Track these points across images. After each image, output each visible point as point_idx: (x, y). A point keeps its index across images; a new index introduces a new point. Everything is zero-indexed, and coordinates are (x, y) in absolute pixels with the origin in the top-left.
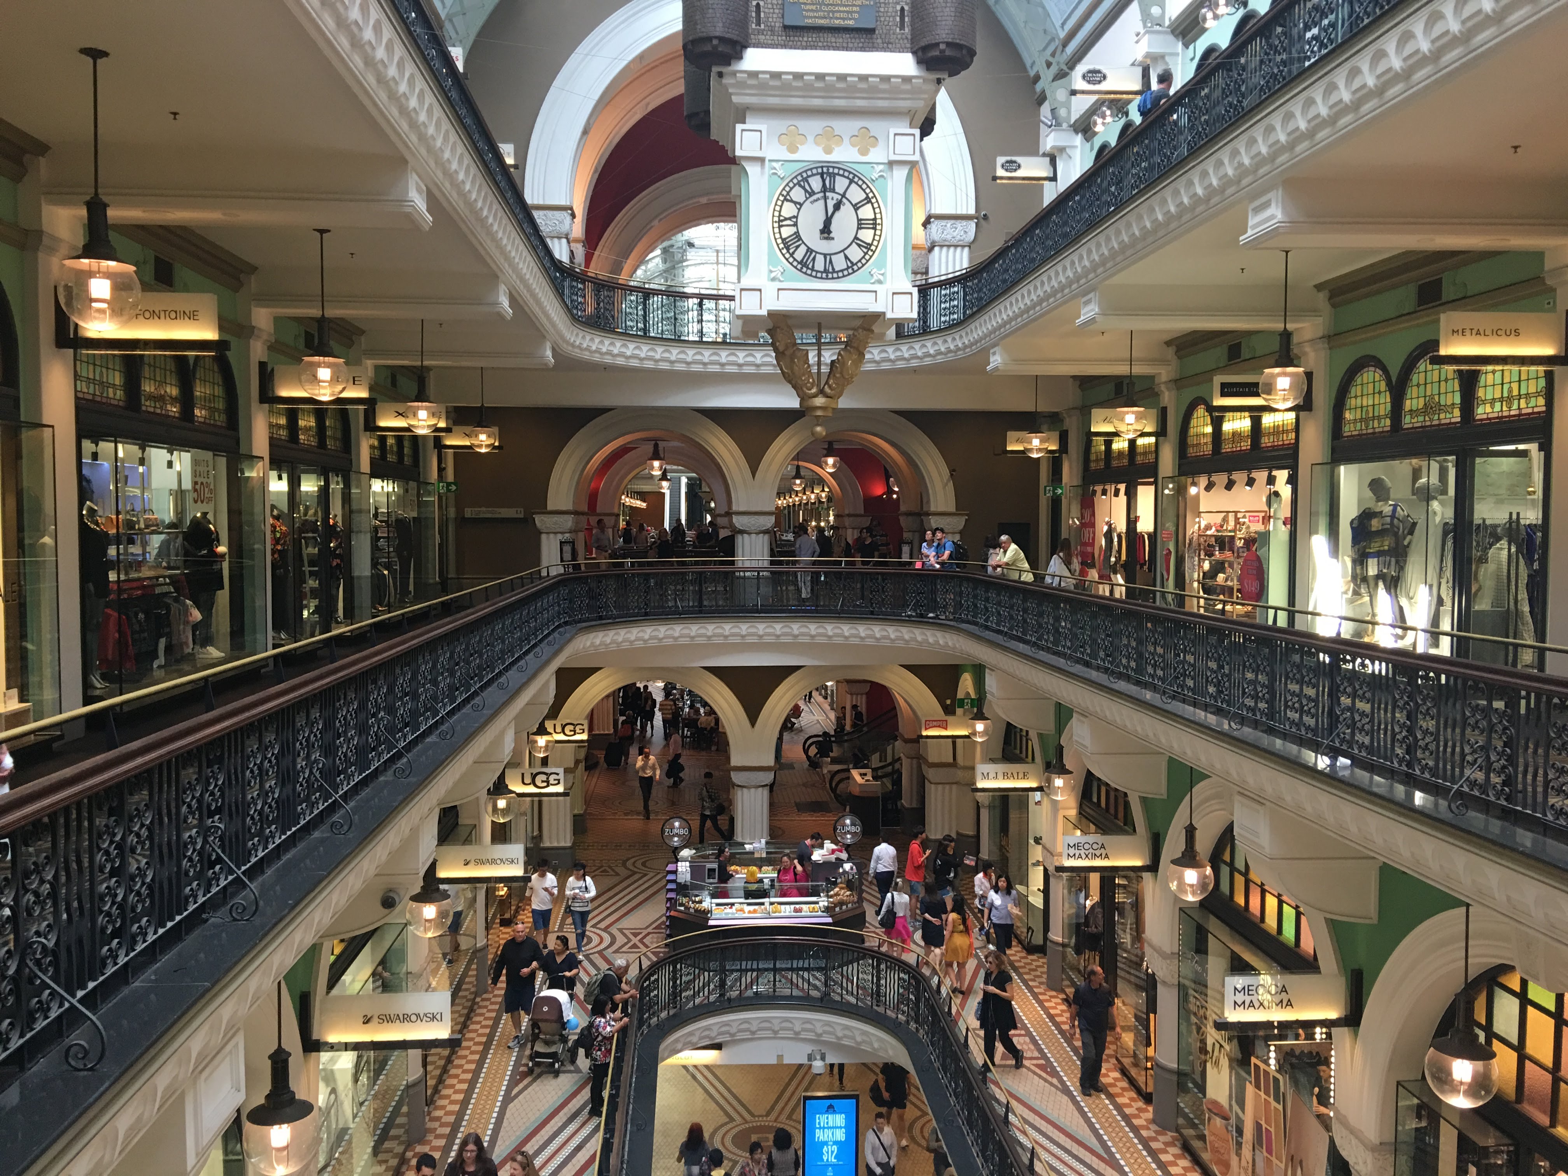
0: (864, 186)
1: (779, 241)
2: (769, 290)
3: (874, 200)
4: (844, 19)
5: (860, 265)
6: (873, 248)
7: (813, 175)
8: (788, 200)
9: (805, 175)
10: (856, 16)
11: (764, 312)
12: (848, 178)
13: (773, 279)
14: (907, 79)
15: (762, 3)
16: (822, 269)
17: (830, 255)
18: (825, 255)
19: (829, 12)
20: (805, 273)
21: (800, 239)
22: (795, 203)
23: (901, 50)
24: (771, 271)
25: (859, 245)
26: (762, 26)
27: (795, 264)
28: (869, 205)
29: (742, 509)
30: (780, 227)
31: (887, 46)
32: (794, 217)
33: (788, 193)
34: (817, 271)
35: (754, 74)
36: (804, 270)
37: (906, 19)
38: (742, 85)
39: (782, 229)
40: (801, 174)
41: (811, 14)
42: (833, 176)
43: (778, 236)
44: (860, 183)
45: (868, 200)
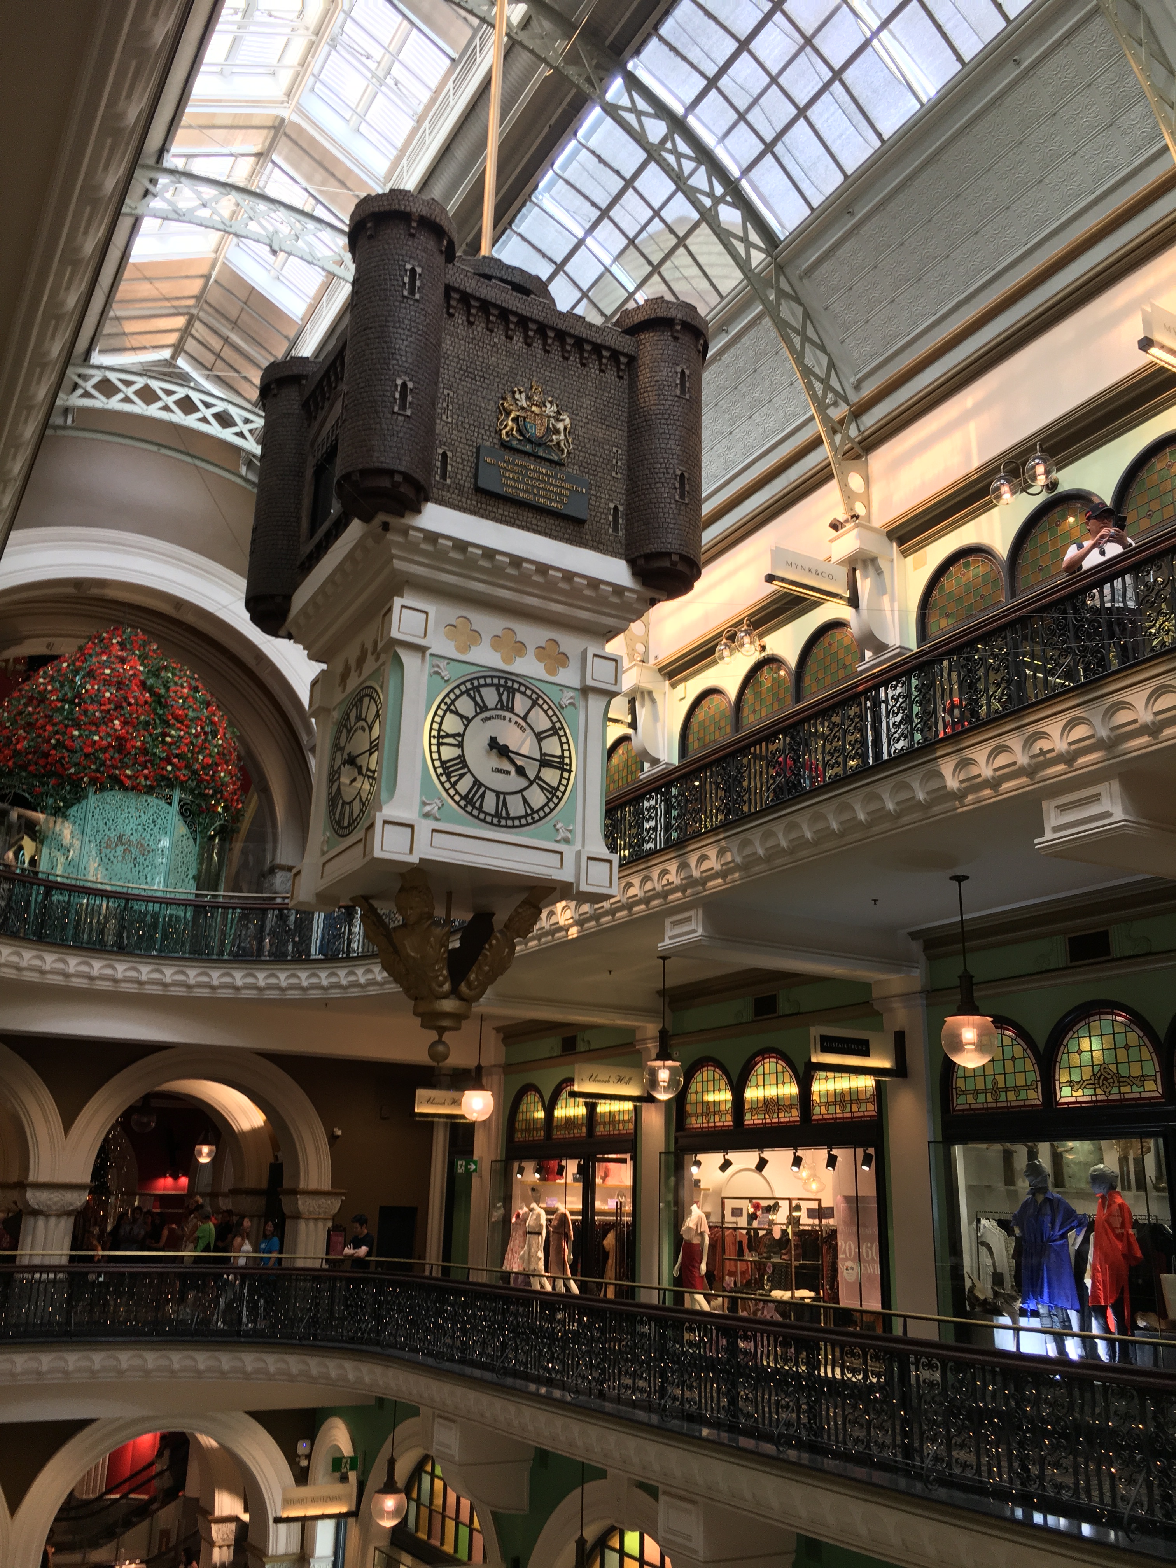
0: (550, 713)
1: (437, 764)
2: (424, 828)
3: (561, 733)
4: (551, 500)
5: (542, 814)
6: (559, 794)
7: (486, 685)
8: (452, 712)
9: (476, 683)
10: (566, 500)
11: (414, 859)
12: (530, 697)
13: (427, 815)
14: (619, 590)
15: (449, 454)
16: (493, 812)
17: (505, 794)
18: (498, 794)
19: (533, 486)
20: (470, 814)
21: (466, 766)
22: (462, 717)
23: (615, 554)
24: (424, 804)
25: (542, 788)
26: (449, 481)
27: (457, 798)
28: (556, 738)
29: (44, 1178)
30: (439, 744)
31: (597, 545)
32: (459, 735)
33: (453, 702)
34: (486, 814)
35: (432, 537)
36: (469, 809)
37: (620, 521)
38: (413, 548)
39: (442, 748)
40: (471, 680)
41: (512, 483)
42: (512, 691)
43: (435, 756)
44: (545, 707)
45: (554, 731)
